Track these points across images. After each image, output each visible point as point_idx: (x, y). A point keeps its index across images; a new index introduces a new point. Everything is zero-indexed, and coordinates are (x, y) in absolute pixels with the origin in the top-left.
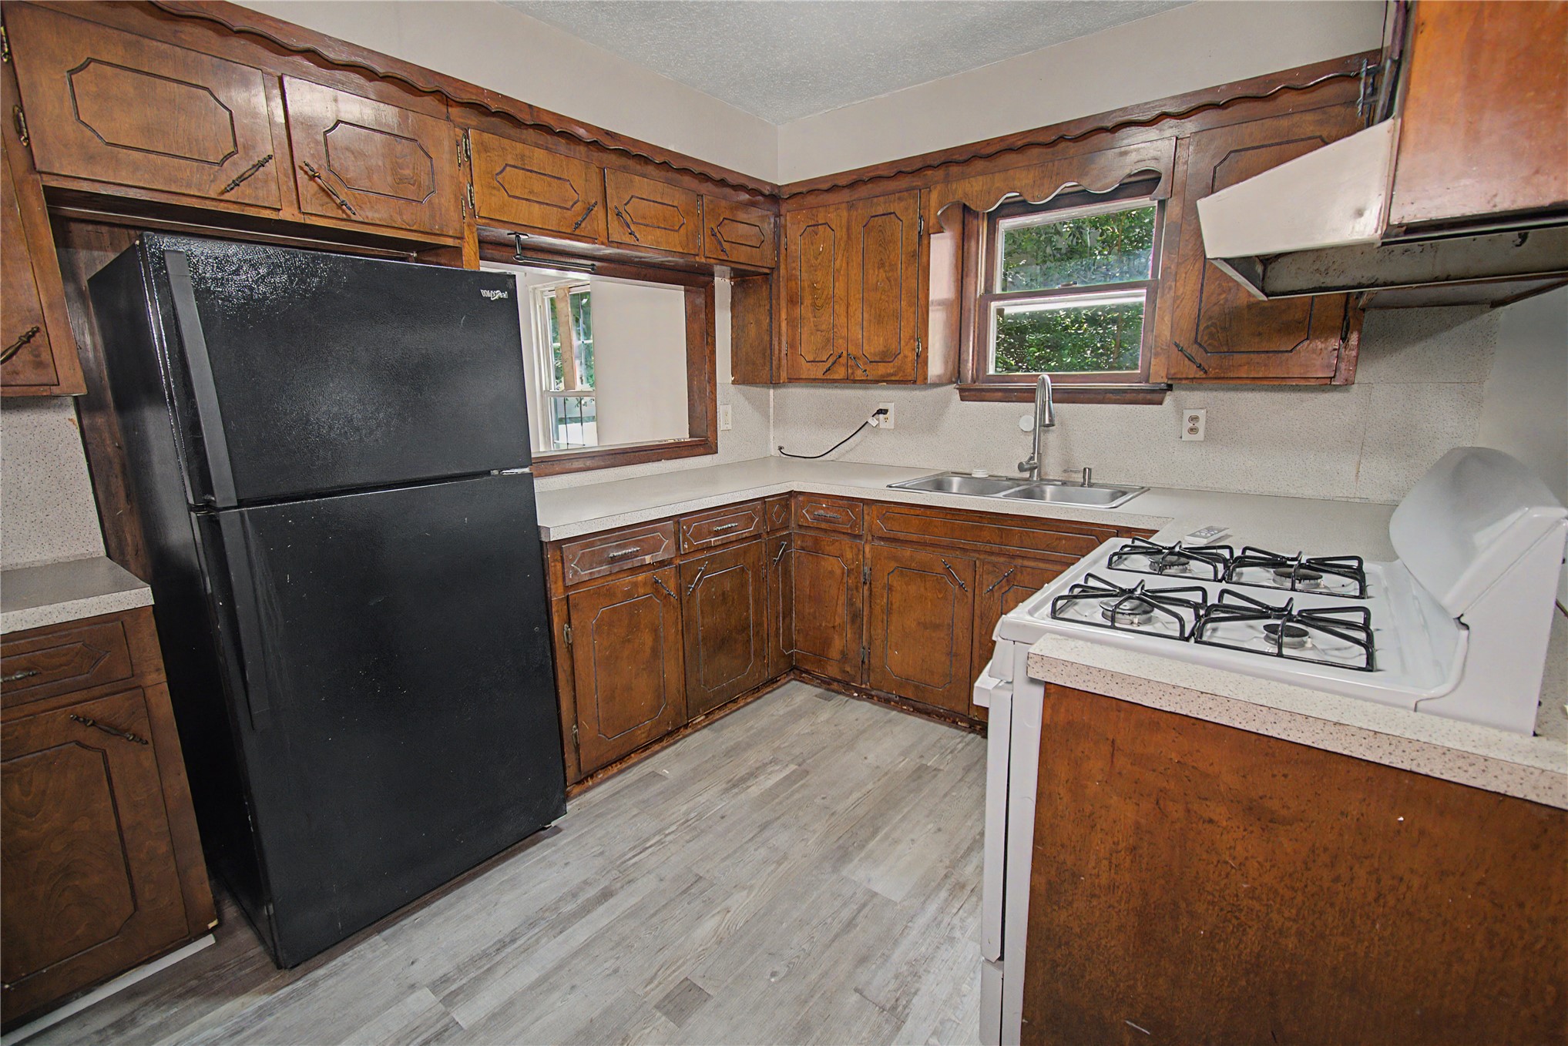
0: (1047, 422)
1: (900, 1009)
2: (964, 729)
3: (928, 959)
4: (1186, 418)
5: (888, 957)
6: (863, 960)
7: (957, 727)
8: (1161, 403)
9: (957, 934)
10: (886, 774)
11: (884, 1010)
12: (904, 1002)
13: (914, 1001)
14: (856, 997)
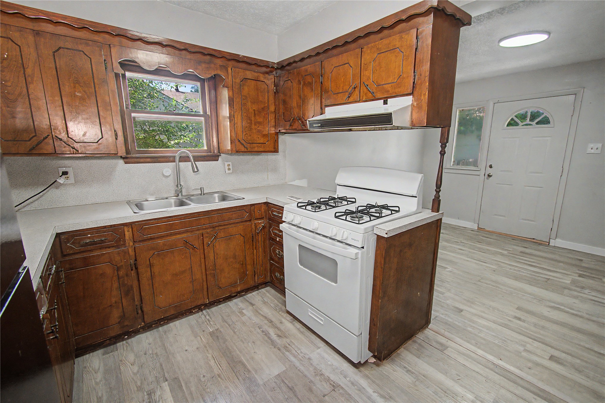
0: (196, 171)
1: (334, 384)
2: (198, 312)
3: (315, 369)
4: (226, 165)
5: (311, 381)
6: (310, 390)
7: (194, 313)
8: (218, 160)
9: (307, 357)
10: (206, 347)
11: (334, 390)
12: (332, 382)
13: (332, 379)
14: (326, 397)
